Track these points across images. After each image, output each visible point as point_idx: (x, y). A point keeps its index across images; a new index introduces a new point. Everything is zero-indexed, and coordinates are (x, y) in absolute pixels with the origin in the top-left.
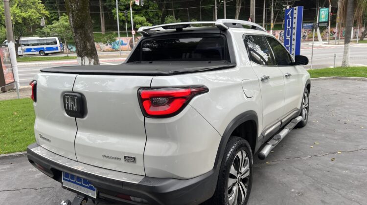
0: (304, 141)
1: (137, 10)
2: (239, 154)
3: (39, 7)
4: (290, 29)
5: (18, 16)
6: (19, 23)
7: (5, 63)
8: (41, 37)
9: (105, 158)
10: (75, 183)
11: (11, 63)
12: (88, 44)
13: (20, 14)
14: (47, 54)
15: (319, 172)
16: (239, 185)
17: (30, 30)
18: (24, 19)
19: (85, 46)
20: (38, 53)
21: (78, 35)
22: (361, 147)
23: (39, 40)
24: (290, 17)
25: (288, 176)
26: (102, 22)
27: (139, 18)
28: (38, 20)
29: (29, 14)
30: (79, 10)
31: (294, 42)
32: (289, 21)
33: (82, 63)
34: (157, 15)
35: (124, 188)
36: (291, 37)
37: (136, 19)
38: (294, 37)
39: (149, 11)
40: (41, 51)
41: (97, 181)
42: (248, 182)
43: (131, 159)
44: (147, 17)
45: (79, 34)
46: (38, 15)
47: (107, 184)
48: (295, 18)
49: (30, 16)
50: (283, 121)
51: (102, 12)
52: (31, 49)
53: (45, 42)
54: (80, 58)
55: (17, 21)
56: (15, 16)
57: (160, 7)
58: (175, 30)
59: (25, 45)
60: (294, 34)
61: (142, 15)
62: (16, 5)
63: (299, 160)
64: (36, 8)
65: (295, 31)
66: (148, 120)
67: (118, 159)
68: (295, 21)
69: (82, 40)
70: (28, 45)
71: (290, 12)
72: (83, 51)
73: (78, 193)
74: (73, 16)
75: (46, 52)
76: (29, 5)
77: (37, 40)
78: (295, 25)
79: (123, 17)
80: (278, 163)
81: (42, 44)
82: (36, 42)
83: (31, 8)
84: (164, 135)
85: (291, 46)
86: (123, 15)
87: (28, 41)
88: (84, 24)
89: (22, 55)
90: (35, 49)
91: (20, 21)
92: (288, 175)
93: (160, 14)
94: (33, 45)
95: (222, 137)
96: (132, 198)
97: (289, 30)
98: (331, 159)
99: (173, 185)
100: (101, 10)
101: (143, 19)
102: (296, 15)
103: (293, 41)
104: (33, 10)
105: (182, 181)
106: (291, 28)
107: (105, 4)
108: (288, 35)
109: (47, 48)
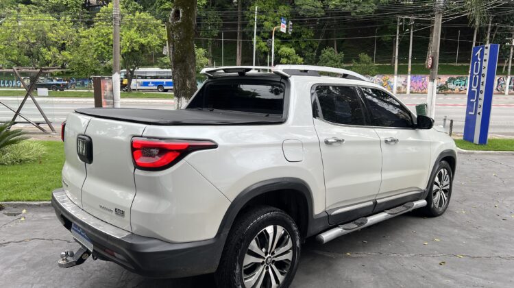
0: (421, 235)
1: (286, 39)
2: (270, 229)
3: (161, 32)
4: (478, 76)
5: (135, 42)
6: (136, 51)
7: (106, 98)
8: (162, 68)
9: (101, 209)
10: (80, 233)
11: (113, 99)
12: (188, 82)
13: (138, 39)
14: (166, 91)
15: (408, 276)
16: (267, 268)
17: (152, 59)
18: (142, 46)
19: (184, 84)
20: (156, 88)
21: (177, 71)
22: (499, 254)
23: (159, 72)
24: (479, 59)
25: (363, 274)
26: (238, 53)
27: (286, 50)
28: (157, 47)
29: (149, 40)
30: (181, 41)
31: (482, 96)
32: (477, 64)
33: (178, 105)
34: (311, 46)
35: (109, 242)
36: (478, 88)
37: (282, 51)
38: (483, 88)
39: (300, 40)
40: (160, 86)
41: (90, 232)
42: (288, 268)
43: (120, 213)
44: (298, 48)
45: (179, 69)
46: (158, 42)
47: (96, 235)
48: (485, 60)
49: (149, 42)
50: (378, 201)
51: (239, 40)
52: (149, 83)
53: (166, 75)
54: (176, 98)
55: (133, 48)
56: (132, 42)
57: (317, 35)
58: (236, 74)
59: (143, 77)
60: (482, 84)
61: (291, 45)
62: (135, 28)
63: (394, 257)
64: (158, 32)
65: (484, 79)
66: (138, 172)
67: (111, 210)
68: (486, 64)
69: (181, 77)
70: (146, 78)
71: (479, 52)
72: (181, 90)
73: (83, 246)
74: (173, 47)
75: (166, 88)
76: (150, 29)
77: (157, 72)
78: (485, 71)
79: (266, 48)
80: (362, 257)
81: (162, 78)
82: (155, 75)
83: (152, 32)
84: (154, 190)
85: (477, 101)
86: (266, 46)
87: (146, 72)
88: (186, 57)
89: (135, 90)
90: (153, 83)
91: (137, 48)
92: (364, 272)
93: (316, 45)
94: (152, 77)
95: (232, 203)
96: (116, 254)
97: (476, 78)
98: (440, 262)
99: (154, 245)
100: (238, 37)
101: (292, 51)
102: (486, 57)
103: (480, 94)
104: (154, 35)
105: (167, 244)
106: (480, 74)
107: (244, 30)
108: (475, 85)
109: (167, 82)
